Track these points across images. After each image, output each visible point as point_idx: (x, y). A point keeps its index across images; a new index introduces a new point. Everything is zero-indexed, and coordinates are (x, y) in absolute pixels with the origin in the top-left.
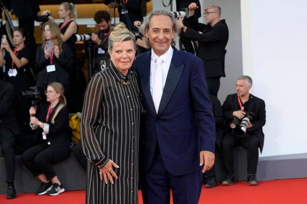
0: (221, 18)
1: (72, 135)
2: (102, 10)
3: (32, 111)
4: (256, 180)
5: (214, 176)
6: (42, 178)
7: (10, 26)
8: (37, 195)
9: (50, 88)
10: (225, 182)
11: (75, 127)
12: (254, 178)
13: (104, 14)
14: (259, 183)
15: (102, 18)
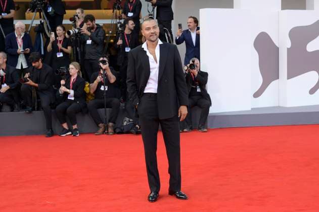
2: (89, 14)
3: (63, 82)
4: (207, 128)
6: (65, 126)
8: (60, 136)
9: (71, 66)
10: (185, 130)
11: (88, 92)
14: (209, 130)
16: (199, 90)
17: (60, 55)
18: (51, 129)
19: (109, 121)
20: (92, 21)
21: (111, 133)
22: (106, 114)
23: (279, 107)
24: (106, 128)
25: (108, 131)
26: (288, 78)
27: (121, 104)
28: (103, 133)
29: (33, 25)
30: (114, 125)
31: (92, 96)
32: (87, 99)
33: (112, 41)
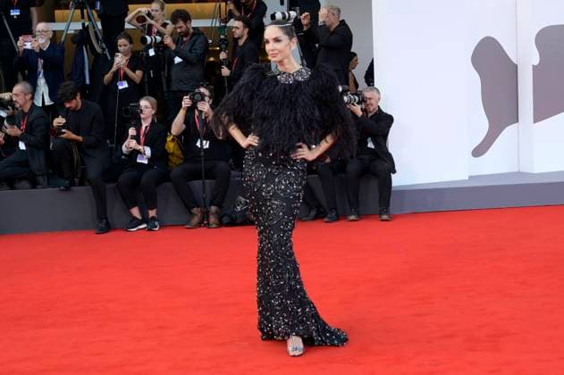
0: (341, 19)
1: (169, 160)
3: (132, 131)
5: (336, 209)
7: (94, 27)
10: (352, 217)
11: (172, 151)
12: (387, 213)
15: (179, 18)
16: (371, 145)
17: (123, 85)
18: (106, 219)
19: (212, 204)
20: (185, 22)
21: (214, 226)
22: (204, 192)
23: (519, 174)
24: (206, 215)
25: (208, 220)
26: (536, 121)
27: (232, 172)
28: (200, 224)
29: (69, 32)
30: (219, 210)
31: (178, 157)
32: (170, 164)
33: (212, 59)
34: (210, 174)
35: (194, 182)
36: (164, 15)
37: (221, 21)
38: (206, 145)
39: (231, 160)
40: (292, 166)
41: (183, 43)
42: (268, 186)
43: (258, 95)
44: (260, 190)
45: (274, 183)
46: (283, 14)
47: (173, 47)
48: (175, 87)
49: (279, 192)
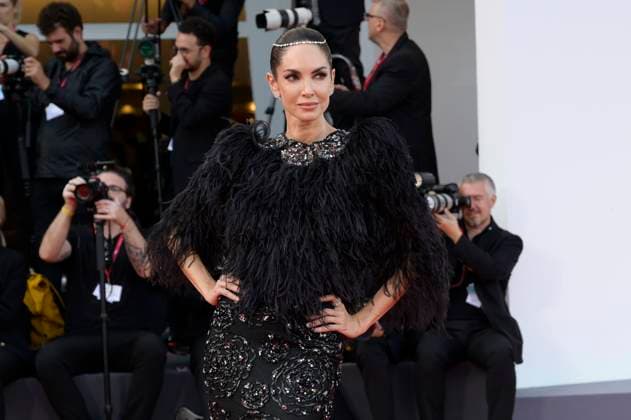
11: (38, 308)
13: (62, 11)
15: (57, 21)
16: (473, 300)
20: (70, 29)
22: (107, 398)
31: (52, 323)
32: (34, 337)
33: (127, 109)
34: (121, 360)
35: (87, 376)
36: (15, 15)
37: (149, 29)
38: (114, 293)
39: (168, 330)
40: (310, 346)
41: (65, 74)
42: (254, 387)
43: (236, 190)
44: (238, 394)
45: (268, 380)
46: (283, 14)
47: (45, 83)
48: (46, 170)
49: (278, 401)
